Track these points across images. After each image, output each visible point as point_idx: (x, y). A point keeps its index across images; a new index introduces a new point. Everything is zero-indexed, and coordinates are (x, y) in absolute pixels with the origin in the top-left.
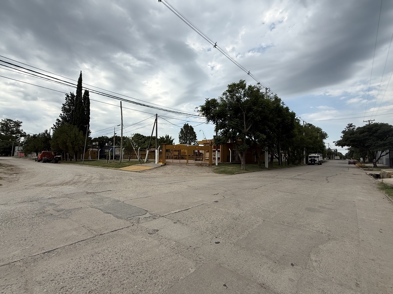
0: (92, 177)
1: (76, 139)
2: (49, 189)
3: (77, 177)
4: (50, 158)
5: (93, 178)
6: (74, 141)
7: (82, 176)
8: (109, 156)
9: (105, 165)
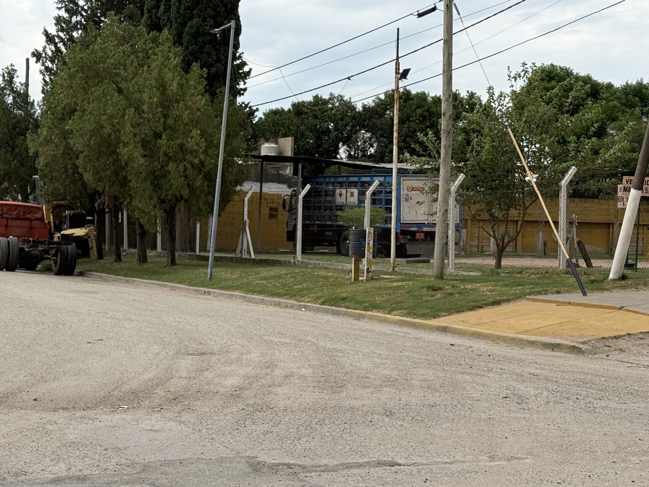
0: (270, 366)
1: (170, 121)
2: (49, 427)
3: (186, 364)
4: (36, 244)
5: (277, 372)
6: (158, 136)
7: (214, 359)
8: (362, 235)
9: (342, 292)
